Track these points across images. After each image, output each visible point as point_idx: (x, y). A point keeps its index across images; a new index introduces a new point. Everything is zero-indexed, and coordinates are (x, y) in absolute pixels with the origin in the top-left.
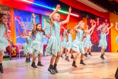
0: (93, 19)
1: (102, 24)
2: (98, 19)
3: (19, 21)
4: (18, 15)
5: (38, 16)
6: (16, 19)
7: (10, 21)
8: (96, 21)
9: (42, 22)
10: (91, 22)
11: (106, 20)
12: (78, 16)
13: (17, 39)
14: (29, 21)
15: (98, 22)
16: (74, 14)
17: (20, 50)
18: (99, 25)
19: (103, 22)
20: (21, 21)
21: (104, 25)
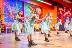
0: (61, 8)
1: (67, 11)
2: (65, 8)
3: (7, 6)
4: (6, 1)
5: (22, 3)
6: (4, 4)
8: (63, 9)
9: (24, 7)
11: (70, 9)
12: (51, 5)
13: (5, 19)
14: (15, 6)
15: (65, 10)
16: (48, 3)
17: (7, 27)
18: (65, 12)
19: (68, 10)
20: (8, 6)
21: (68, 12)
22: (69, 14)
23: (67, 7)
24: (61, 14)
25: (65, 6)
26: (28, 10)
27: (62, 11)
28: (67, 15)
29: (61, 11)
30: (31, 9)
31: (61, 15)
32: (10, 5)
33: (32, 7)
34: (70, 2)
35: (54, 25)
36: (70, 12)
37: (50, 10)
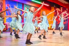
0: (58, 8)
1: (64, 12)
2: (62, 8)
3: (8, 7)
4: (8, 3)
5: (22, 4)
6: (6, 6)
7: (2, 7)
8: (60, 9)
10: (57, 10)
11: (67, 9)
15: (62, 10)
16: (46, 4)
17: (8, 27)
18: (62, 12)
19: (65, 10)
20: (10, 8)
23: (64, 7)
25: (62, 7)
32: (11, 6)
34: (66, 3)
35: (51, 24)
37: (48, 10)
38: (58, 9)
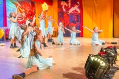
21: (76, 8)
22: (76, 11)
24: (64, 10)
26: (12, 6)
27: (65, 6)
28: (73, 11)
29: (63, 7)
30: (17, 5)
31: (64, 12)
33: (19, 2)
35: (54, 28)
36: (78, 8)
38: (63, 3)
